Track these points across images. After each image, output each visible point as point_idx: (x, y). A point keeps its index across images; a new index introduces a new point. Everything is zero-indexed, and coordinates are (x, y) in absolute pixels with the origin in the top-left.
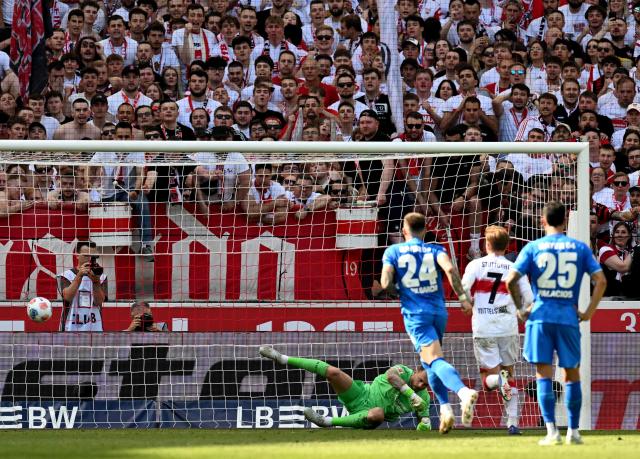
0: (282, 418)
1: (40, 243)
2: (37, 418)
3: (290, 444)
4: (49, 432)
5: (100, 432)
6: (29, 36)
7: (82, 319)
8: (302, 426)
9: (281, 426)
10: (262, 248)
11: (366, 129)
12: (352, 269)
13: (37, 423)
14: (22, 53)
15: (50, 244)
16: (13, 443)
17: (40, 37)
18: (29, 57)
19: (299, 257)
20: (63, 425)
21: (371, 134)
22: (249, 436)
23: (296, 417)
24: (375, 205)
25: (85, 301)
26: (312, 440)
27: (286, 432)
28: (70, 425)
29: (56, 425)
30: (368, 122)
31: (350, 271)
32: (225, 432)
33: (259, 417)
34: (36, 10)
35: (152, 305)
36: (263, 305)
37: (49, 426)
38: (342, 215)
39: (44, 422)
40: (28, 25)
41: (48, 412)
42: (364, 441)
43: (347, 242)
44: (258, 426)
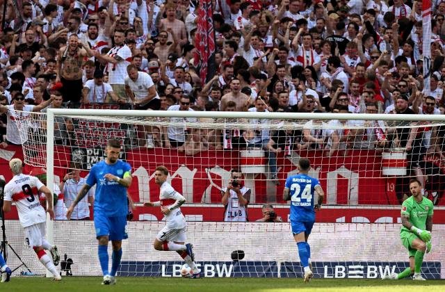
0: (350, 272)
1: (213, 171)
2: (209, 271)
3: (354, 287)
4: (216, 279)
5: (246, 280)
6: (206, 51)
7: (233, 214)
8: (362, 277)
9: (349, 277)
10: (339, 176)
11: (400, 106)
12: (391, 188)
13: (210, 274)
14: (202, 61)
15: (218, 171)
16: (195, 285)
17: (212, 52)
18: (206, 64)
19: (361, 182)
20: (224, 275)
21: (402, 110)
22: (331, 282)
23: (358, 272)
24: (404, 151)
25: (236, 204)
26: (367, 285)
27: (353, 280)
28: (228, 275)
29: (220, 275)
30: (402, 102)
31: (390, 189)
32: (317, 280)
33: (337, 272)
34: (210, 36)
35: (274, 207)
36: (339, 207)
37: (216, 275)
38: (386, 156)
39: (214, 273)
40: (206, 45)
41: (215, 267)
42: (397, 286)
43: (389, 172)
44: (336, 276)
